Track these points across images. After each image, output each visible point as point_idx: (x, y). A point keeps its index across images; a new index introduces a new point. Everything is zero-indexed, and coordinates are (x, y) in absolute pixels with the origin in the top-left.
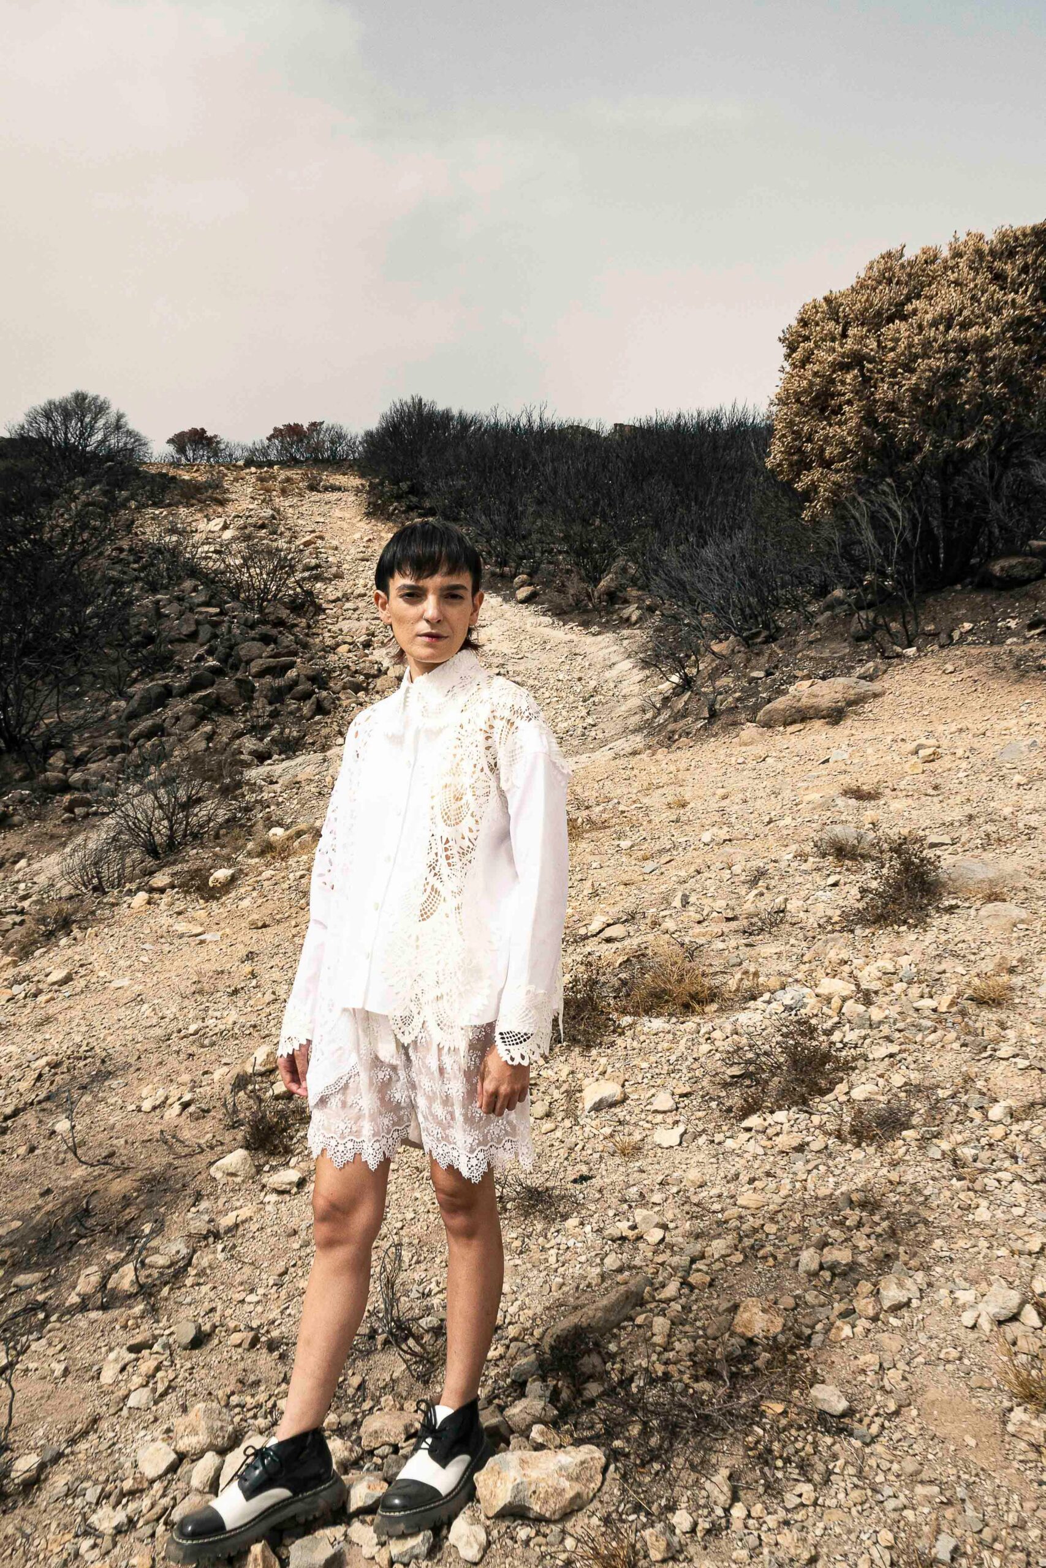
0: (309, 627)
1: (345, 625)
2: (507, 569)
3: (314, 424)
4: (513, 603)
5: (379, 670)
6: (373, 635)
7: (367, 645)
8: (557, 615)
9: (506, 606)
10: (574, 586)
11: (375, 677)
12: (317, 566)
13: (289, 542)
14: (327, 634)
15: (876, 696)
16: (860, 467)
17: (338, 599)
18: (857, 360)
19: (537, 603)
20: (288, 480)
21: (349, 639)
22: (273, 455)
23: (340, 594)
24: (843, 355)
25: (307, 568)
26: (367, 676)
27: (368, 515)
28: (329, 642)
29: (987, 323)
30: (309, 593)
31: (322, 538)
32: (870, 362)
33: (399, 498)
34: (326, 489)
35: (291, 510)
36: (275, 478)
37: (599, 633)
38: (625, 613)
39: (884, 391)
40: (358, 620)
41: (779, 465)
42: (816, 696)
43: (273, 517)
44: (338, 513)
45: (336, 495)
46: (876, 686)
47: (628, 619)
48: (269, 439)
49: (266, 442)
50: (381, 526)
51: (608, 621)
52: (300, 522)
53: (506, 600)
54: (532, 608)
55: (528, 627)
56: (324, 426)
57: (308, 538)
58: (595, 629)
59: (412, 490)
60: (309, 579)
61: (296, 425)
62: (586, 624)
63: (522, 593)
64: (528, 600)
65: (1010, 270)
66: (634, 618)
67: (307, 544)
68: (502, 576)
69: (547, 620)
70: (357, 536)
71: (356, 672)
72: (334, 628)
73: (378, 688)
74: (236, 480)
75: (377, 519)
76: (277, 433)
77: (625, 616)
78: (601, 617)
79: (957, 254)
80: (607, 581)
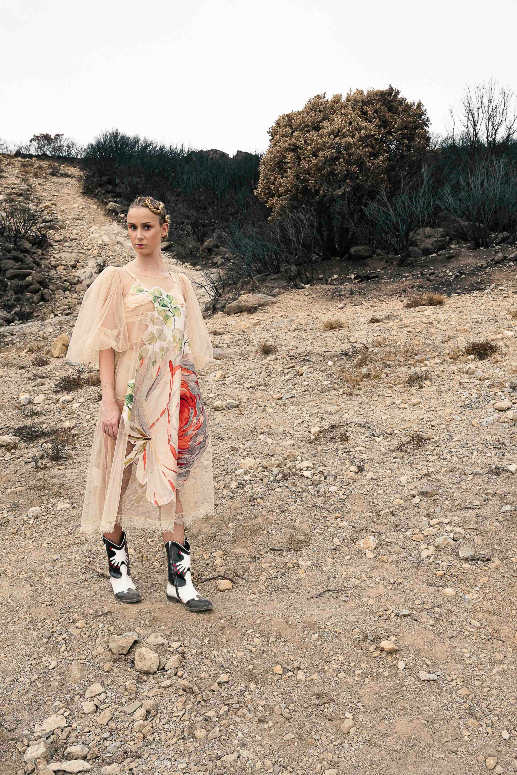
0: (43, 254)
1: (63, 255)
3: (58, 135)
5: (78, 281)
6: (78, 262)
7: (74, 267)
8: (179, 258)
10: (191, 243)
11: (76, 284)
12: (51, 221)
13: (36, 206)
14: (52, 259)
15: (273, 303)
16: (294, 198)
17: (61, 240)
18: (294, 148)
19: (171, 251)
20: (40, 167)
21: (64, 263)
22: (33, 151)
23: (62, 238)
24: (290, 145)
25: (44, 221)
26: (72, 284)
27: (84, 193)
28: (53, 263)
29: (353, 136)
30: (44, 236)
31: (55, 205)
32: (300, 149)
33: (101, 185)
34: (62, 175)
35: (39, 187)
36: (32, 165)
37: (200, 270)
39: (305, 164)
40: (71, 253)
41: (260, 194)
42: (247, 301)
43: (28, 190)
44: (66, 191)
45: (67, 179)
46: (274, 299)
47: (216, 263)
48: (31, 141)
49: (29, 143)
50: (90, 201)
51: (205, 264)
52: (44, 194)
54: (167, 254)
56: (64, 137)
57: (47, 204)
58: (198, 267)
59: (110, 182)
60: (45, 227)
61: (47, 135)
62: (194, 265)
64: (166, 249)
65: (369, 110)
66: (219, 263)
67: (46, 207)
69: (174, 261)
70: (76, 205)
71: (65, 281)
72: (57, 256)
73: (77, 290)
74: (9, 164)
75: (89, 197)
76: (36, 138)
77: (215, 262)
78: (202, 261)
79: (348, 100)
80: (208, 242)
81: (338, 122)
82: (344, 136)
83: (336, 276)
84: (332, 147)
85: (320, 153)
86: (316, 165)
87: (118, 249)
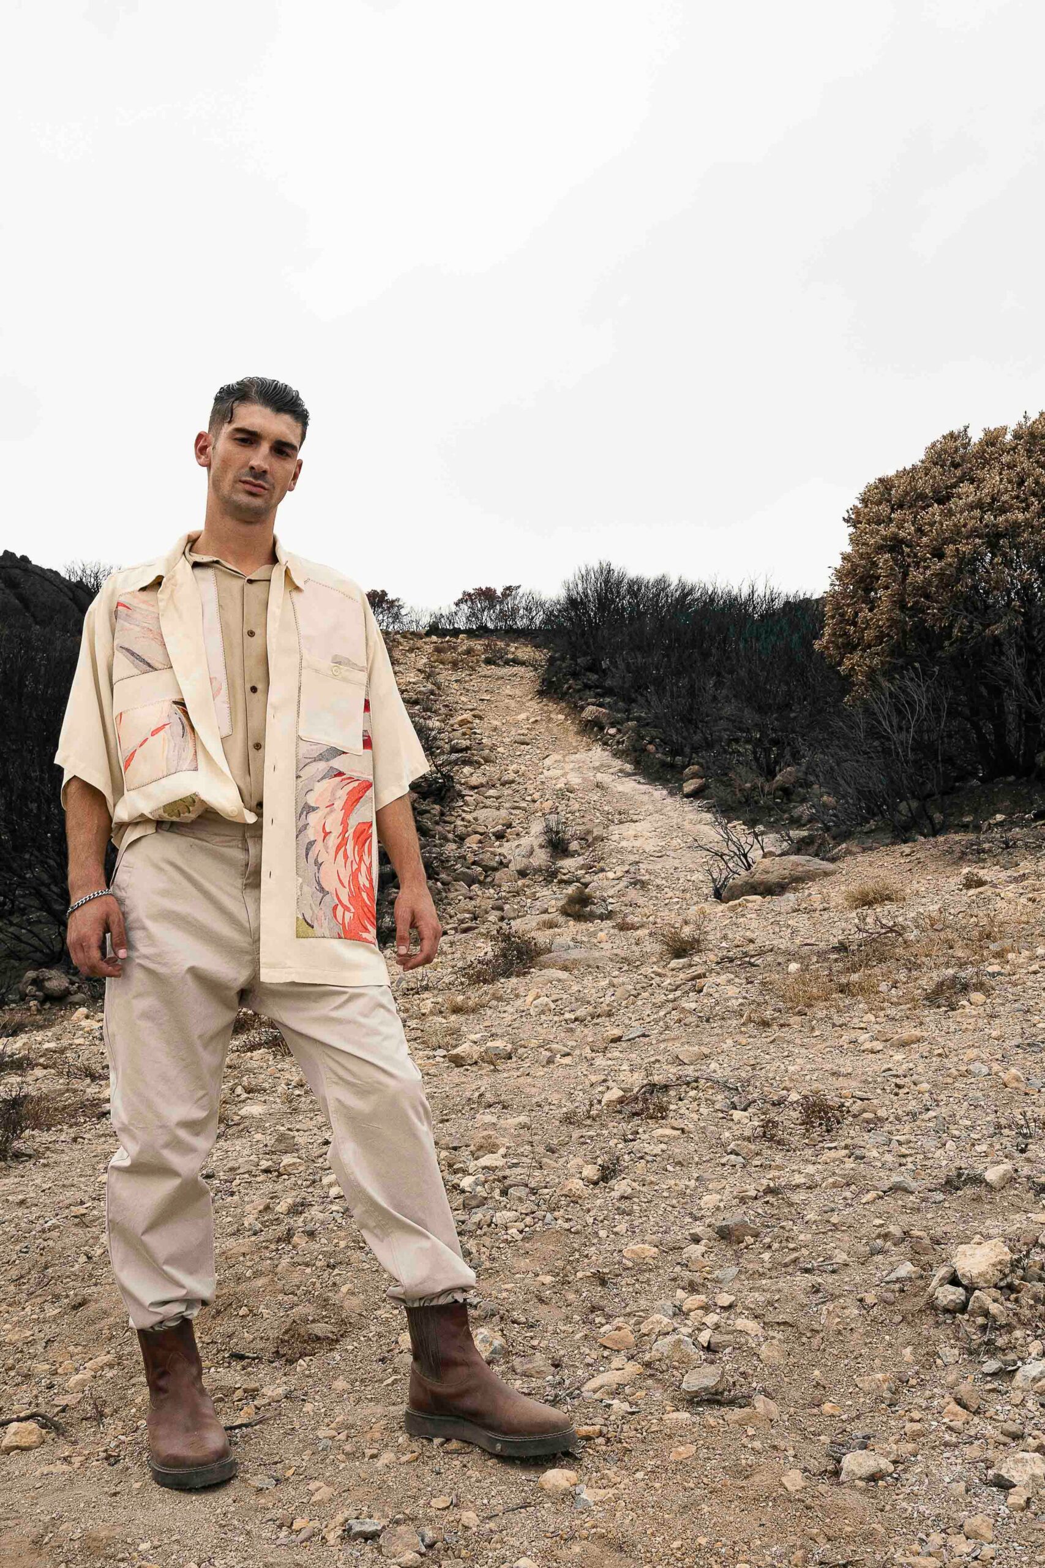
0: (442, 814)
1: (481, 814)
2: (678, 758)
3: (509, 588)
4: (678, 798)
5: (501, 863)
6: (510, 826)
7: (500, 836)
8: (721, 812)
9: (669, 800)
11: (495, 869)
12: (467, 749)
13: (443, 721)
14: (459, 823)
15: (826, 874)
16: (897, 651)
17: (482, 785)
18: (895, 545)
19: (704, 798)
20: (469, 652)
21: (481, 829)
22: (461, 624)
23: (484, 780)
24: (884, 538)
25: (455, 750)
26: (487, 869)
27: (541, 693)
28: (461, 830)
30: (448, 778)
31: (480, 718)
32: (907, 546)
33: (575, 675)
34: (507, 663)
35: (455, 686)
36: (455, 649)
37: (765, 833)
38: (796, 813)
39: (916, 576)
40: (498, 809)
41: (827, 648)
42: (768, 873)
43: (432, 693)
44: (508, 690)
45: (516, 669)
46: (829, 866)
47: (799, 818)
48: (457, 604)
49: (454, 608)
50: (552, 706)
51: (776, 821)
52: (463, 698)
53: (672, 794)
54: (697, 803)
55: (687, 826)
56: (521, 591)
57: (465, 716)
58: (760, 828)
59: (593, 668)
60: (455, 763)
61: (489, 589)
62: (751, 823)
63: (689, 786)
64: (695, 795)
66: (805, 818)
67: (462, 723)
68: (672, 766)
69: (709, 816)
70: (523, 716)
71: (474, 863)
72: (469, 817)
73: (496, 882)
74: (411, 650)
75: (551, 699)
76: (468, 597)
77: (796, 815)
78: (770, 816)
79: (1017, 436)
80: (785, 775)
81: (993, 480)
82: (1003, 510)
83: (999, 817)
84: (974, 533)
85: (949, 549)
86: (940, 575)
87: (595, 798)
